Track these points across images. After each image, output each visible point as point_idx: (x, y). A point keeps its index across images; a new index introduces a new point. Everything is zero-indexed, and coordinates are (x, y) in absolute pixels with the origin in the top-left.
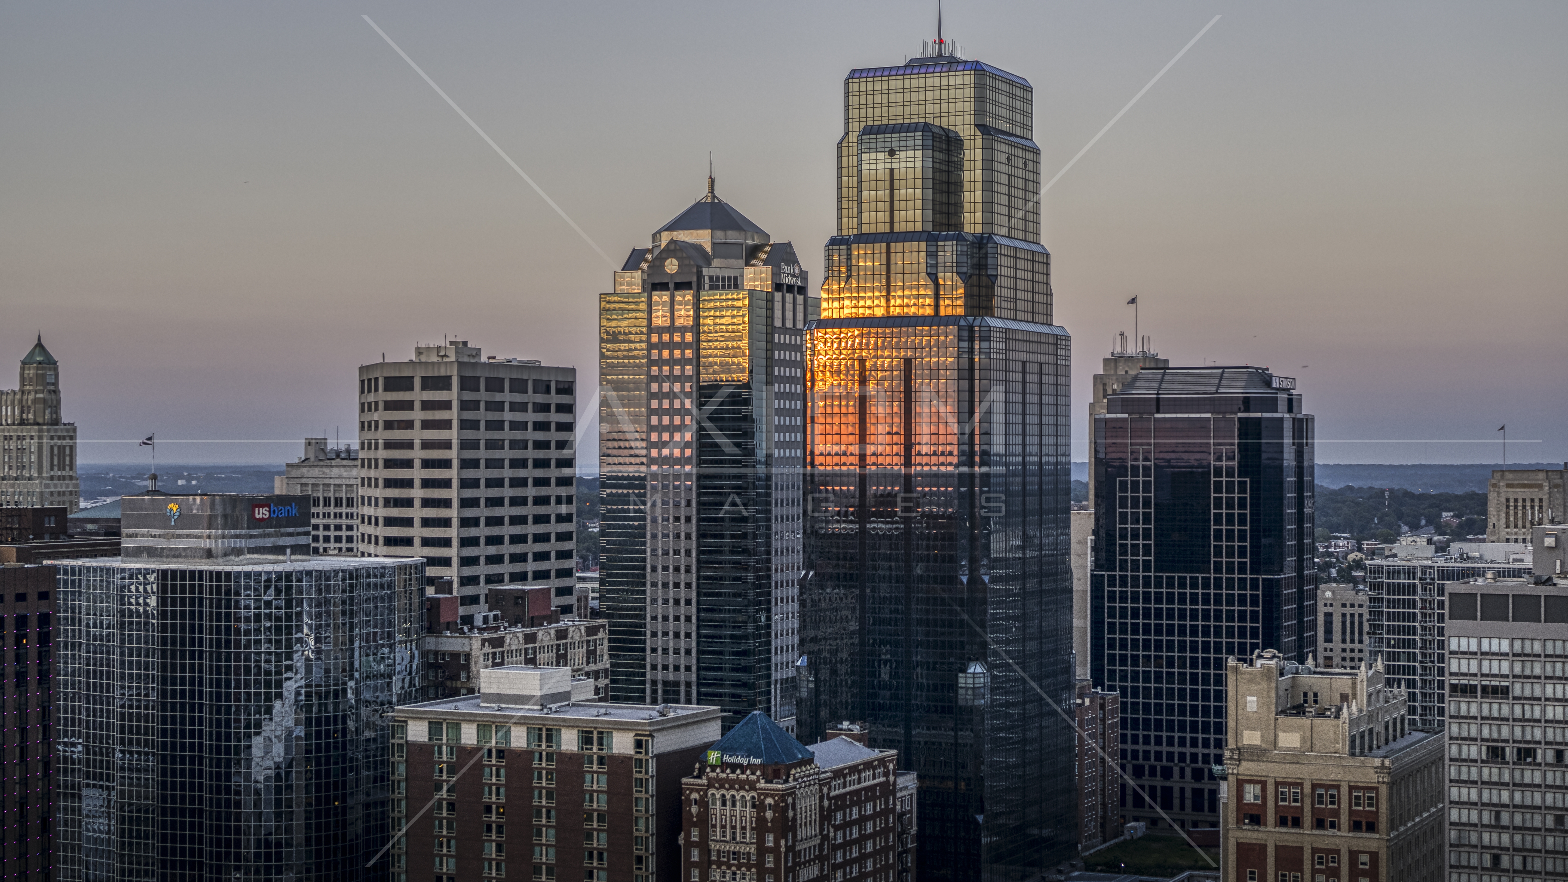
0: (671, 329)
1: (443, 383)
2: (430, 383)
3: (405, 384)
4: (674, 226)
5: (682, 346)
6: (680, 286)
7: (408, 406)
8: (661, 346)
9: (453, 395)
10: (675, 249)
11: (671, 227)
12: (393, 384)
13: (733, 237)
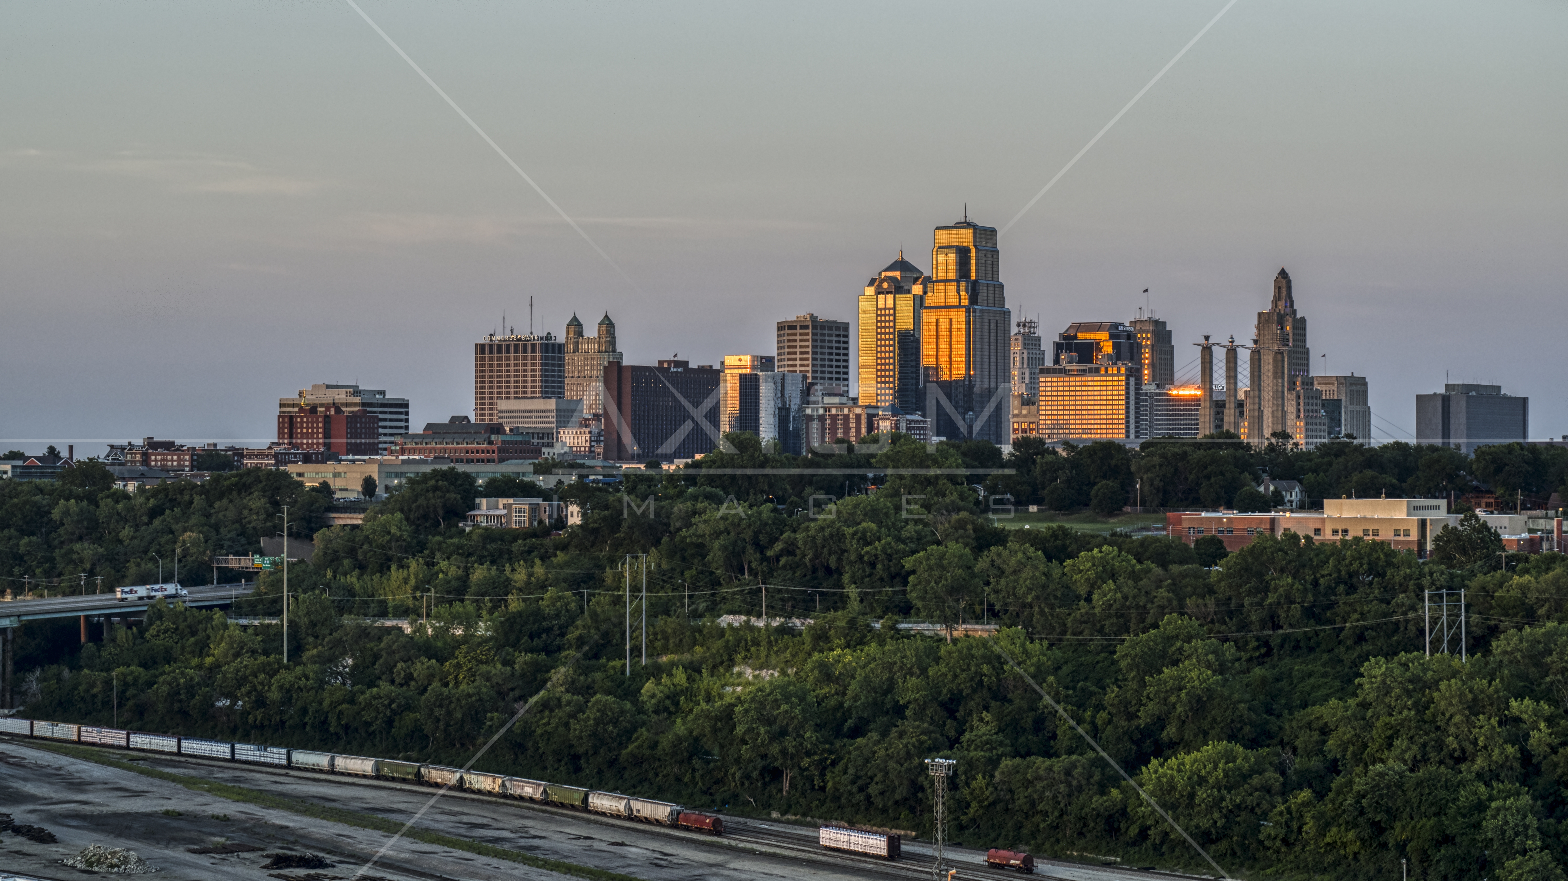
0: (885, 309)
1: (807, 327)
2: (802, 327)
3: (794, 327)
4: (888, 269)
5: (889, 315)
6: (888, 293)
7: (795, 334)
8: (881, 315)
9: (810, 331)
10: (888, 279)
11: (886, 270)
12: (790, 328)
13: (908, 274)
